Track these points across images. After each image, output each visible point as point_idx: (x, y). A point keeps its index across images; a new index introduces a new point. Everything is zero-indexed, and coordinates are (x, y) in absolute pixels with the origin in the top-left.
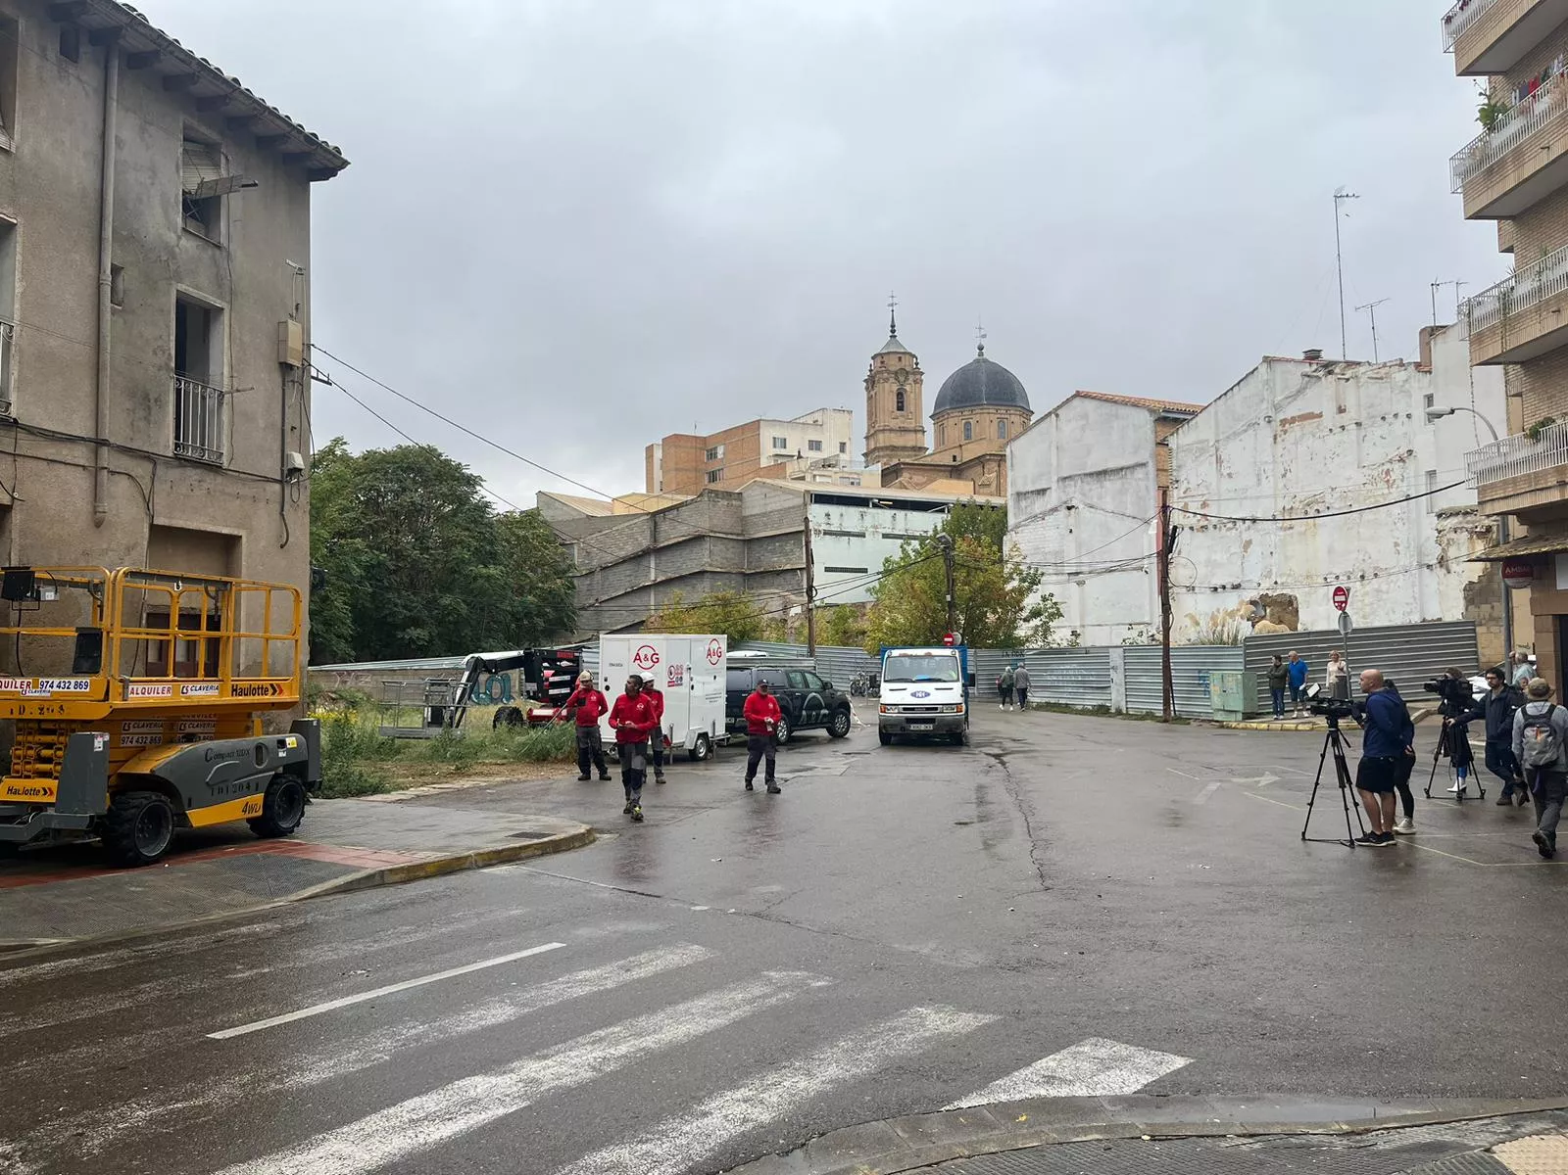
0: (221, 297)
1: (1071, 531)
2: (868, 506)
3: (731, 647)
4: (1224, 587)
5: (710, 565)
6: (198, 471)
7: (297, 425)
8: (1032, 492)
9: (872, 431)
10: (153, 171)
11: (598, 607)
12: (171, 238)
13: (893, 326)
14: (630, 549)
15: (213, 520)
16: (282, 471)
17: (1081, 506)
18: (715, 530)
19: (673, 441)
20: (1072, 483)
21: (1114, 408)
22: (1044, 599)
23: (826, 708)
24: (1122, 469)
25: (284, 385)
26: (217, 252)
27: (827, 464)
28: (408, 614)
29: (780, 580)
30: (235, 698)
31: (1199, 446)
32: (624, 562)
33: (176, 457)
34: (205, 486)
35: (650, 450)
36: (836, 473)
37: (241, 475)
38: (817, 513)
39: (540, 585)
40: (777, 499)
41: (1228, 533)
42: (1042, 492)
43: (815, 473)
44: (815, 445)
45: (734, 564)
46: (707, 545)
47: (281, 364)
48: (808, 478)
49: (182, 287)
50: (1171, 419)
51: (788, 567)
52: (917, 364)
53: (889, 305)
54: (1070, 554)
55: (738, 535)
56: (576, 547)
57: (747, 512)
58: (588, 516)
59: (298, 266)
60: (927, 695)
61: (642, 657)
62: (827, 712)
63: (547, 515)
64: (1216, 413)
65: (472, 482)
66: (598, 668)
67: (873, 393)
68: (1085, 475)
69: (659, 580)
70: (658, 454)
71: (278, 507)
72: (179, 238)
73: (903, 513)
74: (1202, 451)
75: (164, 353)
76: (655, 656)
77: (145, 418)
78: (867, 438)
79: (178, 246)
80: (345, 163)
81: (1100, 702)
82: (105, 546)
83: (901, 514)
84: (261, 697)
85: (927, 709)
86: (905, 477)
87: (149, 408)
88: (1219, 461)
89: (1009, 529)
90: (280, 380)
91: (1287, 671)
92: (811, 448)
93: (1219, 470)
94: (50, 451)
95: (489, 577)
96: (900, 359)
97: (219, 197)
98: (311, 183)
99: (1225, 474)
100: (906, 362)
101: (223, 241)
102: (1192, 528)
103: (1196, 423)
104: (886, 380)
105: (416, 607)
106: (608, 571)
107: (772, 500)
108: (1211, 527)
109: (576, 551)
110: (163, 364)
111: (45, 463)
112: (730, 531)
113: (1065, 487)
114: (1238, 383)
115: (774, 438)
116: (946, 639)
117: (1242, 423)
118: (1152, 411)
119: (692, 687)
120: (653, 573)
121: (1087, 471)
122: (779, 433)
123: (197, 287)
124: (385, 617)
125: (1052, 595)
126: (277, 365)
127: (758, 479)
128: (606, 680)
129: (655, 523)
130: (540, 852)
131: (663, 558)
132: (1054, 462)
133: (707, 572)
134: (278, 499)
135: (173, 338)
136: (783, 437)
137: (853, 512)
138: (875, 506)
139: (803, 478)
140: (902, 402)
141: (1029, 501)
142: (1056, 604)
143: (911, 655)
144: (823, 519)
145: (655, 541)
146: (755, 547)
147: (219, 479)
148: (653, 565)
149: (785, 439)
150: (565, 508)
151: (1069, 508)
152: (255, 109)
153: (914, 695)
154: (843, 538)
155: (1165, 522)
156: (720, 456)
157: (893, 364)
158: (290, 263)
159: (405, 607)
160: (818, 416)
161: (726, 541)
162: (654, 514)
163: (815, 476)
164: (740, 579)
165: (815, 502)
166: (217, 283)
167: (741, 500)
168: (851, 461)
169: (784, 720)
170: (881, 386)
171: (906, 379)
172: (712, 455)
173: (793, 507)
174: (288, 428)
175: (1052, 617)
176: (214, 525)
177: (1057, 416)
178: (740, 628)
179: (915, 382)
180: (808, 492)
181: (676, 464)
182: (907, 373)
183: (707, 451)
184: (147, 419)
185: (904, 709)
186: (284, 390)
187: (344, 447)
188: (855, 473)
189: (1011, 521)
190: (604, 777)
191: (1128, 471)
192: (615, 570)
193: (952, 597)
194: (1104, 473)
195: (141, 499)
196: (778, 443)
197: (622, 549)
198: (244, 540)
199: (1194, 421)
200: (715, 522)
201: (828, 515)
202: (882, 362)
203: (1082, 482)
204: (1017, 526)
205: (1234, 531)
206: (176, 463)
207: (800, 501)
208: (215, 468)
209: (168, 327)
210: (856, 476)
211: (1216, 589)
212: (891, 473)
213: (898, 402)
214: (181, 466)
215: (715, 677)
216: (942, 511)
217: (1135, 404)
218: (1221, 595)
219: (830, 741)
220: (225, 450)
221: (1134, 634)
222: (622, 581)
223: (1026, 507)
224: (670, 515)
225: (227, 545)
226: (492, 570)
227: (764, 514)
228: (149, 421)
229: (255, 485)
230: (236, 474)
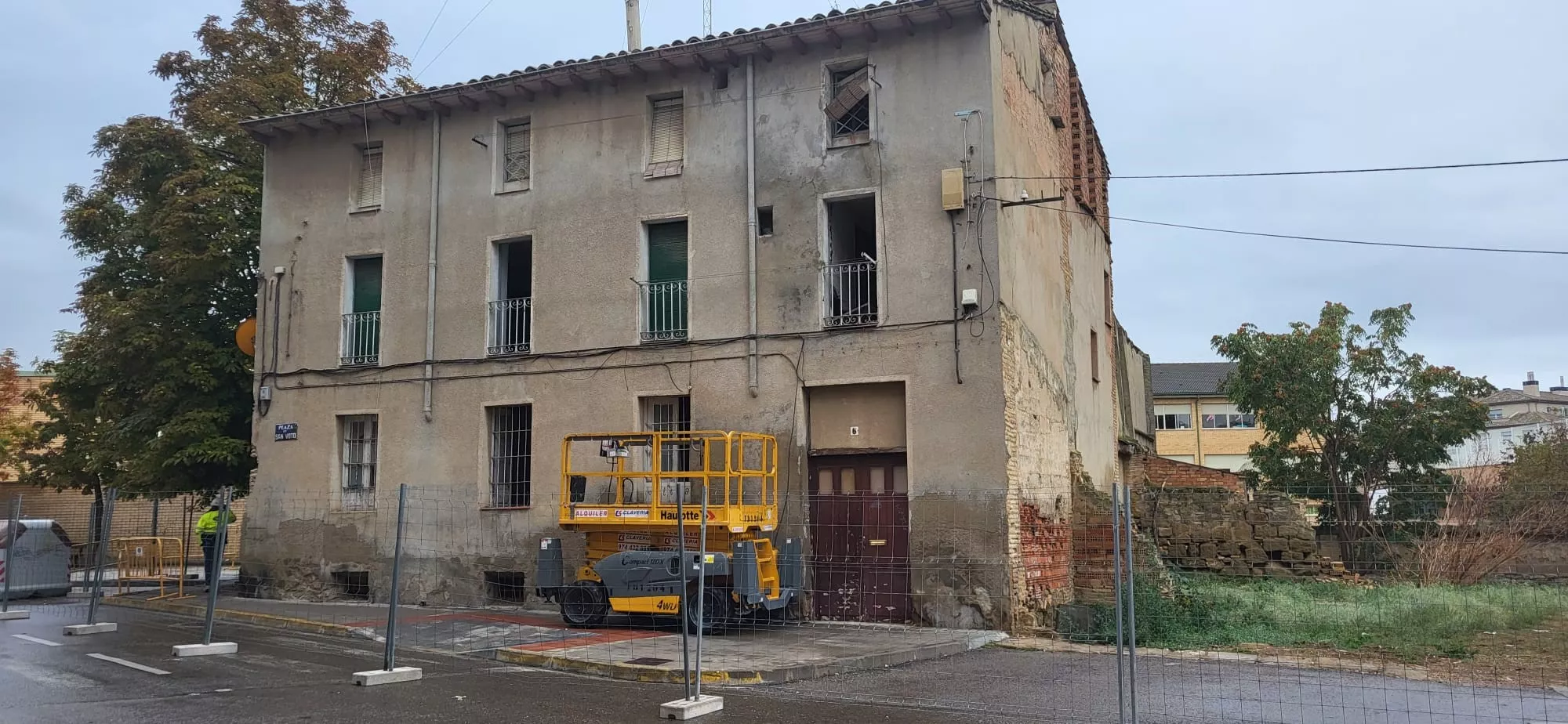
0: (872, 185)
6: (850, 336)
7: (975, 262)
15: (868, 372)
16: (958, 311)
25: (953, 230)
26: (866, 149)
33: (827, 330)
34: (856, 346)
37: (901, 327)
47: (947, 212)
49: (826, 196)
71: (953, 345)
72: (824, 158)
75: (814, 252)
77: (796, 308)
79: (822, 165)
84: (690, 521)
87: (799, 299)
90: (950, 227)
94: (717, 352)
101: (871, 136)
110: (811, 262)
111: (712, 362)
123: (844, 188)
134: (950, 337)
135: (822, 238)
147: (874, 337)
166: (868, 172)
174: (961, 266)
176: (871, 376)
186: (954, 235)
195: (790, 370)
198: (909, 383)
206: (827, 334)
214: (831, 336)
220: (880, 311)
228: (799, 310)
229: (919, 332)
230: (896, 328)
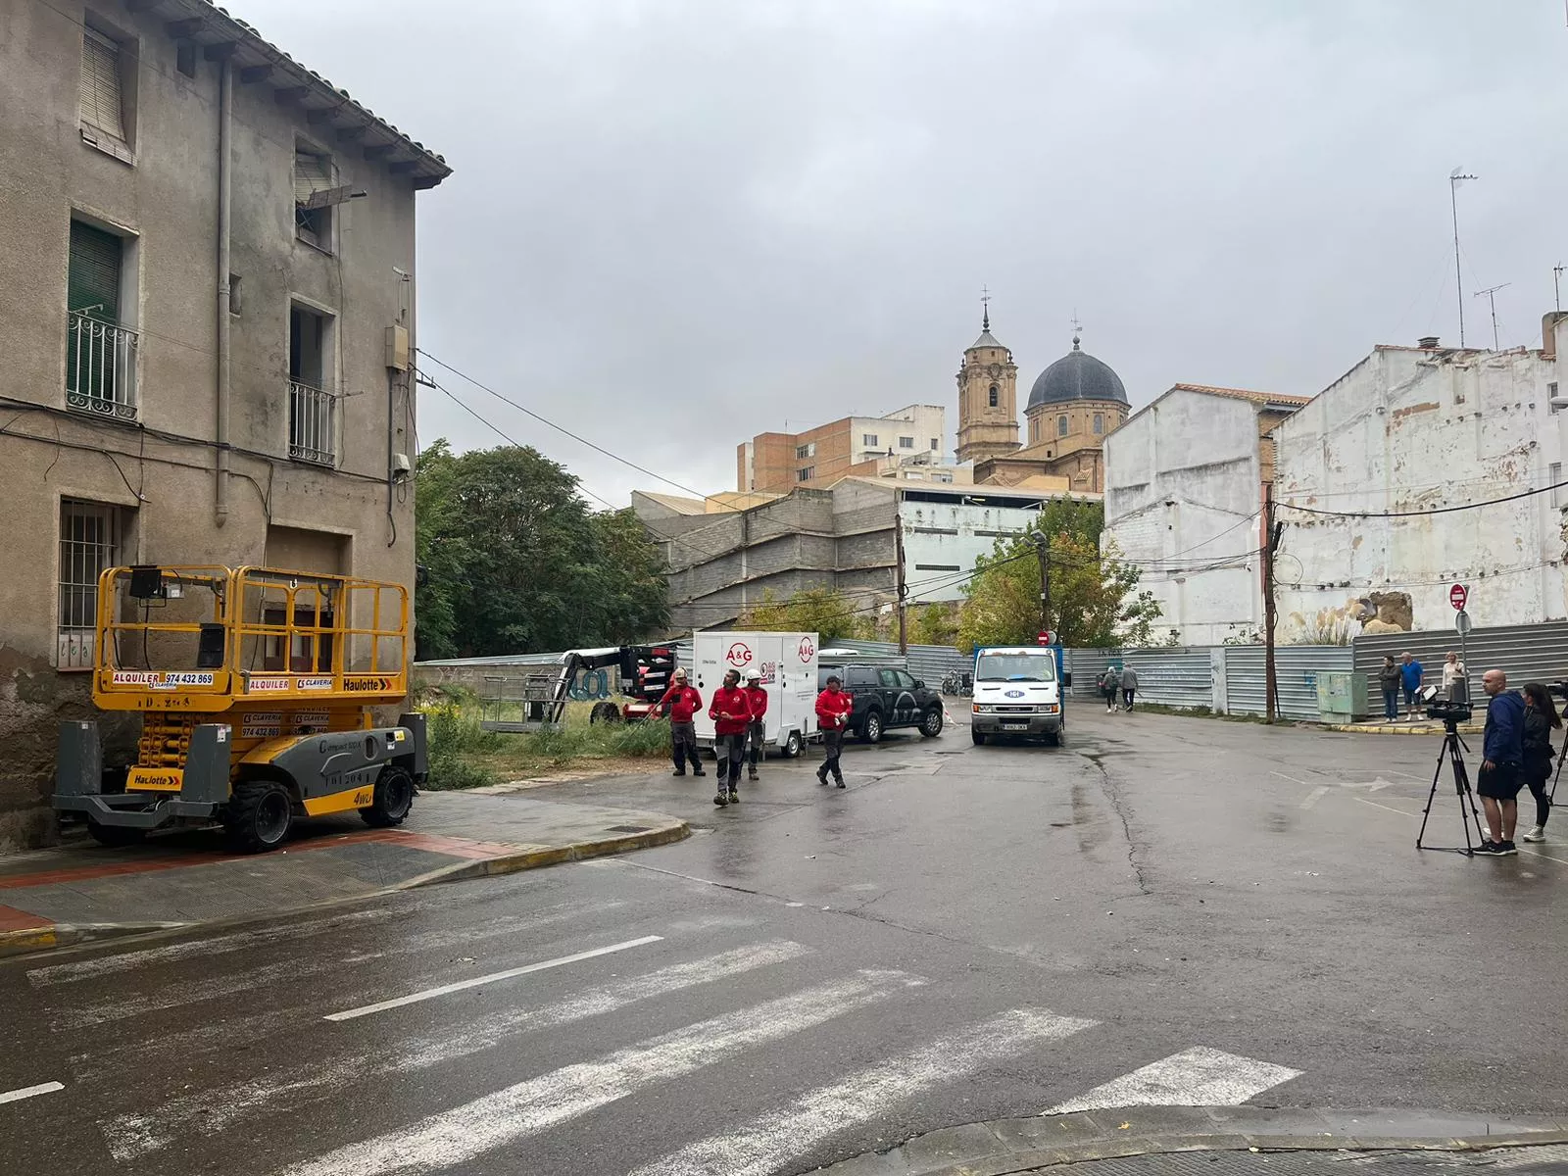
0: (332, 305)
1: (1170, 528)
2: (960, 503)
3: (822, 646)
4: (1332, 585)
5: (802, 563)
6: (312, 473)
7: (403, 427)
8: (1130, 488)
9: (965, 427)
10: (268, 185)
11: (691, 605)
12: (285, 247)
13: (986, 321)
14: (721, 548)
15: (325, 521)
16: (389, 472)
17: (1181, 502)
18: (805, 528)
19: (765, 440)
20: (1172, 478)
21: (1216, 402)
22: (1142, 597)
23: (918, 707)
24: (1223, 464)
25: (391, 388)
26: (328, 260)
27: (918, 461)
28: (508, 611)
29: (870, 578)
30: (347, 692)
31: (1305, 439)
32: (716, 560)
33: (292, 460)
34: (318, 487)
35: (741, 449)
36: (928, 469)
37: (351, 477)
38: (908, 510)
39: (635, 583)
40: (868, 496)
41: (1337, 530)
42: (1140, 487)
43: (906, 470)
44: (907, 442)
45: (825, 562)
46: (798, 543)
47: (388, 368)
48: (900, 474)
49: (296, 295)
50: (1275, 412)
51: (879, 565)
52: (1010, 358)
53: (982, 299)
54: (1170, 550)
55: (828, 533)
56: (669, 545)
57: (836, 511)
58: (681, 515)
59: (403, 273)
60: (1022, 694)
61: (735, 655)
62: (918, 710)
63: (642, 513)
64: (1324, 406)
65: (569, 481)
66: (692, 665)
67: (965, 389)
68: (1184, 469)
69: (750, 578)
70: (749, 453)
71: (384, 507)
72: (293, 248)
73: (996, 509)
74: (1309, 444)
75: (280, 359)
76: (748, 654)
78: (959, 434)
79: (291, 256)
80: (448, 171)
81: (1200, 703)
82: (227, 546)
83: (993, 511)
84: (370, 691)
85: (1022, 709)
86: (998, 473)
87: (266, 413)
88: (1327, 454)
89: (1106, 525)
90: (387, 384)
91: (1401, 671)
92: (902, 445)
93: (1326, 465)
94: (175, 454)
95: (586, 575)
96: (993, 353)
97: (330, 207)
98: (417, 192)
99: (1333, 467)
100: (999, 358)
101: (334, 250)
102: (1297, 524)
103: (1303, 415)
104: (979, 375)
105: (515, 605)
106: (700, 569)
107: (864, 497)
108: (1317, 523)
109: (669, 550)
110: (279, 371)
111: (170, 466)
112: (823, 529)
113: (1165, 482)
114: (1348, 374)
115: (865, 435)
116: (1040, 638)
117: (1352, 415)
118: (1255, 404)
119: (785, 685)
120: (745, 571)
121: (1188, 466)
122: (869, 431)
123: (310, 296)
124: (486, 614)
125: (1150, 593)
126: (385, 370)
127: (849, 477)
128: (700, 677)
129: (747, 522)
130: (637, 846)
131: (756, 556)
132: (1154, 458)
133: (798, 570)
134: (385, 499)
135: (288, 344)
136: (874, 434)
137: (945, 509)
138: (967, 503)
139: (894, 476)
140: (995, 397)
141: (1127, 497)
142: (1154, 602)
143: (1005, 654)
144: (914, 517)
145: (747, 539)
146: (846, 545)
147: (331, 481)
148: (744, 563)
149: (876, 437)
150: (659, 507)
151: (1169, 504)
152: (363, 120)
153: (1008, 694)
154: (935, 535)
155: (1270, 518)
156: (811, 453)
157: (986, 359)
158: (397, 270)
159: (505, 604)
160: (910, 413)
161: (817, 539)
162: (746, 513)
163: (906, 473)
164: (831, 577)
165: (907, 500)
166: (330, 288)
167: (832, 498)
168: (942, 458)
169: (876, 718)
170: (974, 381)
171: (1000, 374)
172: (803, 453)
173: (885, 505)
174: (394, 430)
175: (1151, 615)
176: (326, 525)
177: (1156, 409)
178: (830, 626)
179: (1009, 376)
180: (898, 489)
181: (767, 462)
182: (1001, 368)
183: (798, 449)
184: (264, 423)
185: (998, 709)
186: (390, 393)
187: (447, 448)
188: (947, 470)
189: (1108, 518)
190: (698, 773)
191: (1230, 466)
192: (707, 567)
193: (1047, 596)
194: (1206, 467)
195: (259, 500)
196: (869, 441)
197: (713, 547)
198: (354, 539)
199: (1301, 413)
200: (805, 520)
201: (919, 512)
202: (975, 358)
203: (1182, 477)
204: (1115, 522)
205: (1342, 527)
206: (291, 465)
207: (891, 498)
208: (326, 470)
209: (284, 334)
210: (948, 473)
211: (1323, 587)
212: (983, 470)
213: (991, 397)
214: (295, 468)
215: (807, 675)
216: (1037, 508)
217: (1237, 397)
218: (1328, 594)
219: (922, 740)
220: (336, 453)
221: (1236, 632)
222: (715, 579)
223: (1123, 503)
224: (761, 514)
225: (337, 545)
226: (589, 569)
227: (855, 512)
228: (266, 426)
229: (365, 486)
230: (347, 475)
